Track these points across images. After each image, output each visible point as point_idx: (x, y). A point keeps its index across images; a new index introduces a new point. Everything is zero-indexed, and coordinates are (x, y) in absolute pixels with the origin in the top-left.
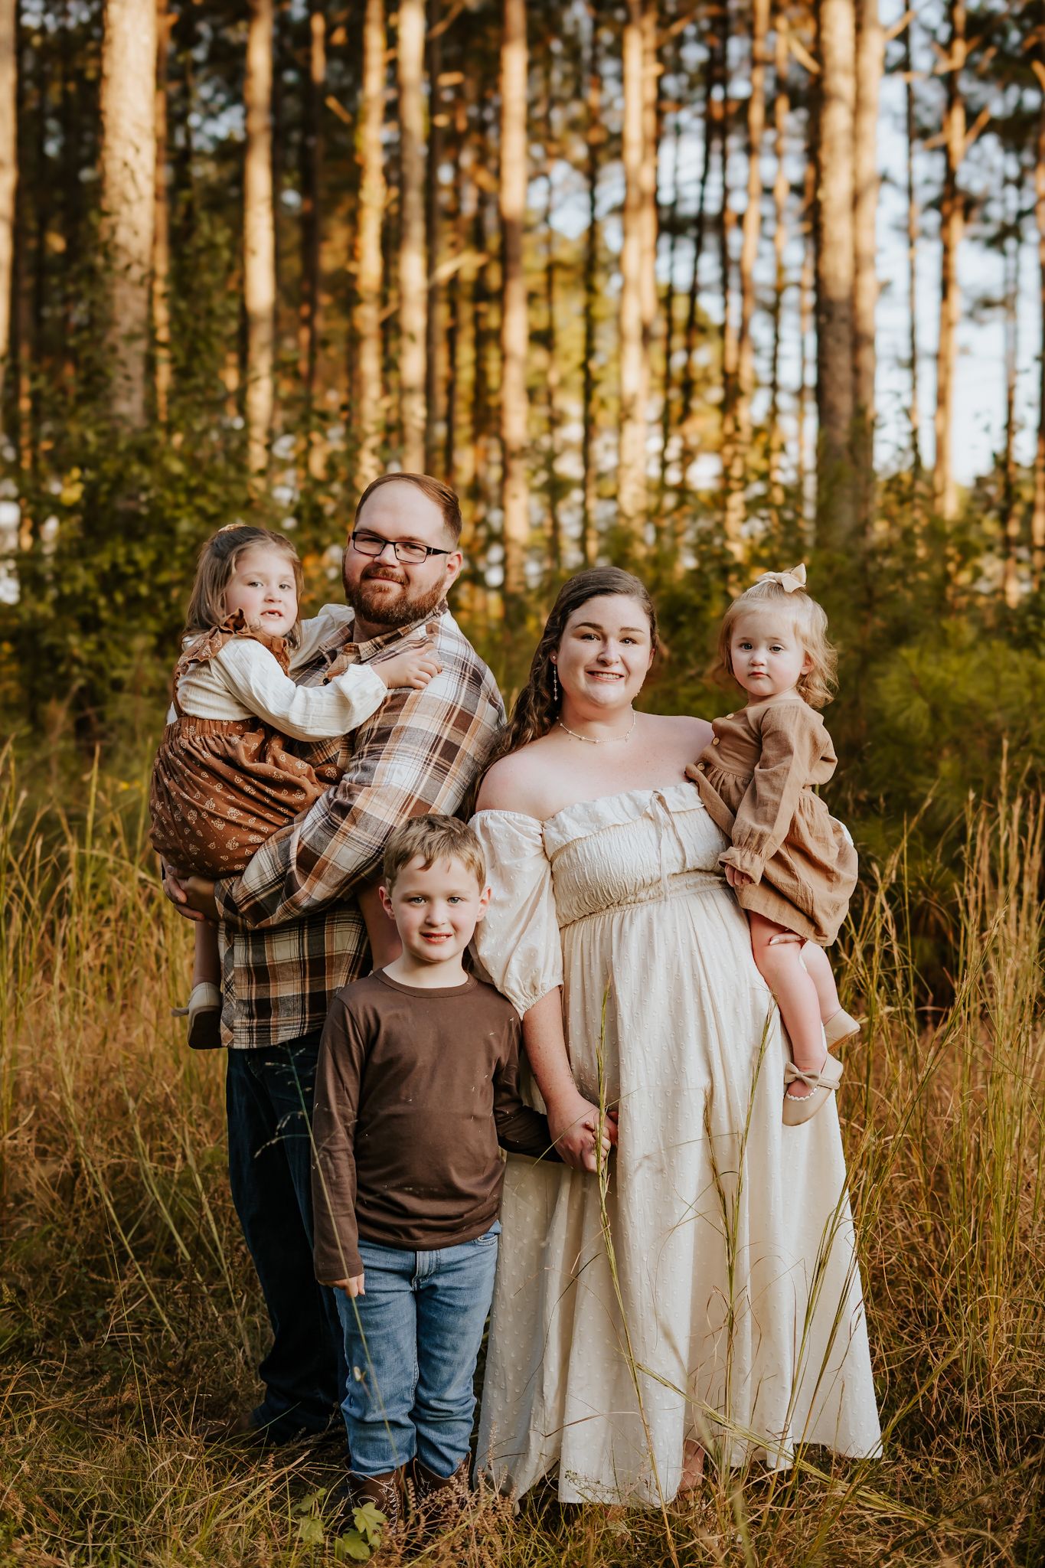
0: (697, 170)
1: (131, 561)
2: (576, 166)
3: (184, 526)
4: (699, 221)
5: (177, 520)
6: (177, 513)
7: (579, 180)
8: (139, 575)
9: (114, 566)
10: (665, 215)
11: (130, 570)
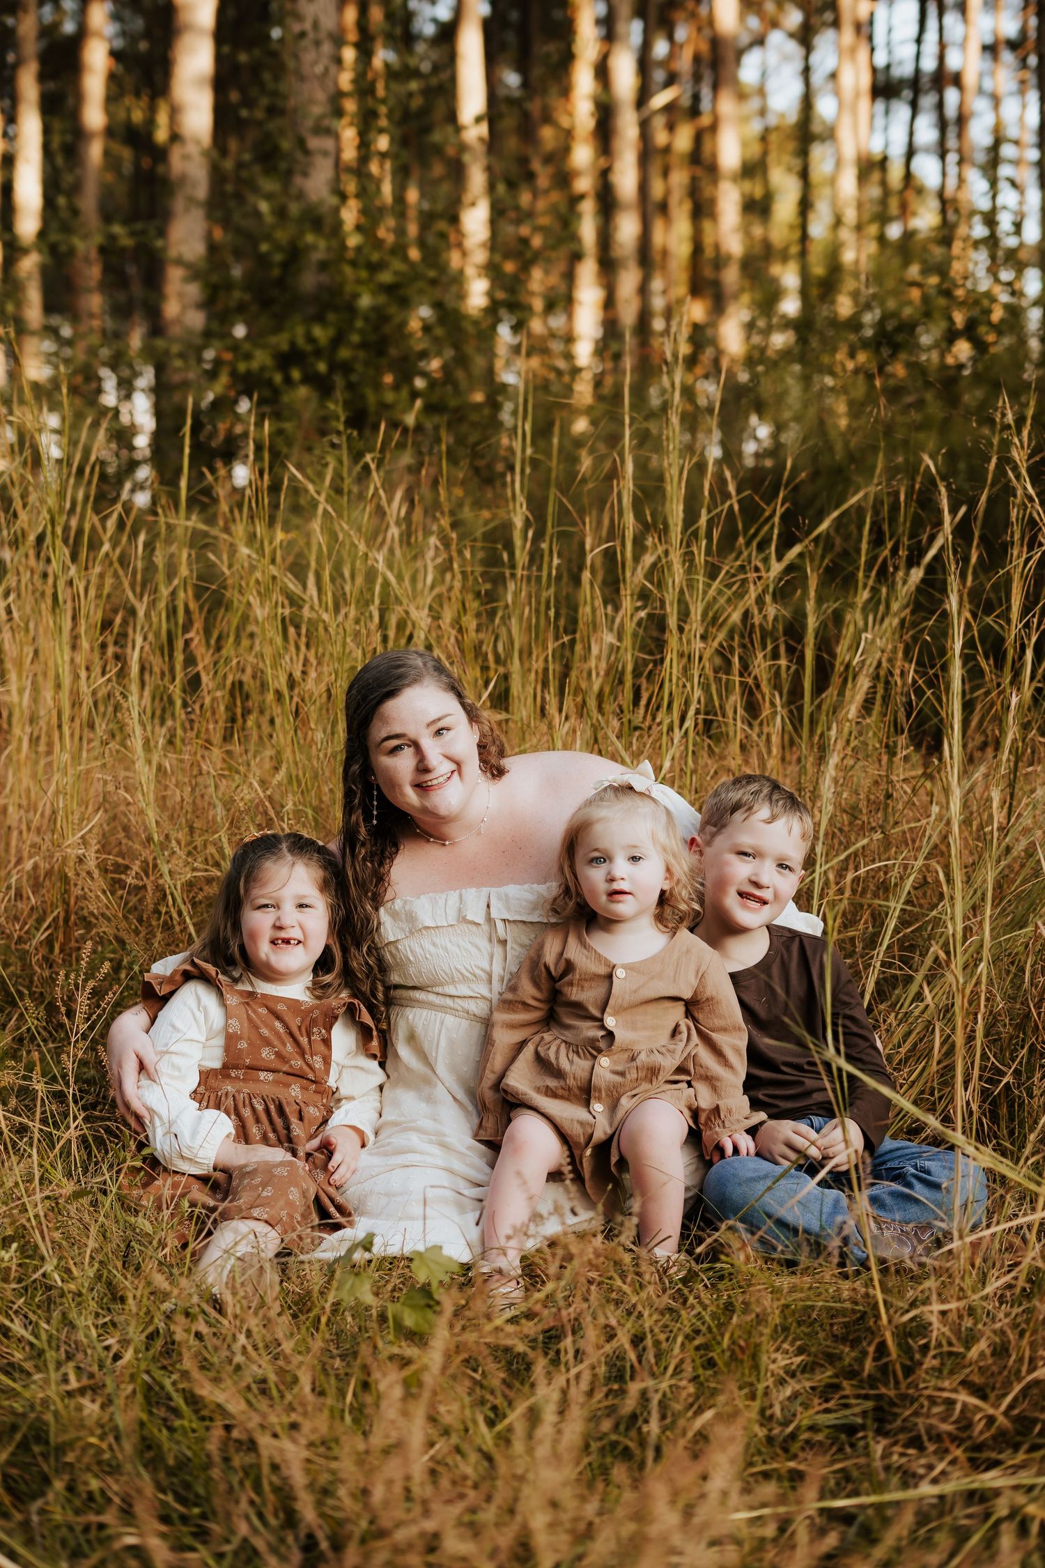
0: (913, 30)
1: (311, 339)
2: (792, 35)
3: (365, 301)
4: (915, 84)
5: (356, 296)
6: (360, 289)
7: (793, 48)
8: (318, 353)
9: (293, 344)
10: (881, 77)
11: (309, 348)
